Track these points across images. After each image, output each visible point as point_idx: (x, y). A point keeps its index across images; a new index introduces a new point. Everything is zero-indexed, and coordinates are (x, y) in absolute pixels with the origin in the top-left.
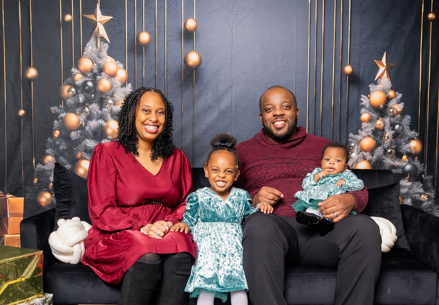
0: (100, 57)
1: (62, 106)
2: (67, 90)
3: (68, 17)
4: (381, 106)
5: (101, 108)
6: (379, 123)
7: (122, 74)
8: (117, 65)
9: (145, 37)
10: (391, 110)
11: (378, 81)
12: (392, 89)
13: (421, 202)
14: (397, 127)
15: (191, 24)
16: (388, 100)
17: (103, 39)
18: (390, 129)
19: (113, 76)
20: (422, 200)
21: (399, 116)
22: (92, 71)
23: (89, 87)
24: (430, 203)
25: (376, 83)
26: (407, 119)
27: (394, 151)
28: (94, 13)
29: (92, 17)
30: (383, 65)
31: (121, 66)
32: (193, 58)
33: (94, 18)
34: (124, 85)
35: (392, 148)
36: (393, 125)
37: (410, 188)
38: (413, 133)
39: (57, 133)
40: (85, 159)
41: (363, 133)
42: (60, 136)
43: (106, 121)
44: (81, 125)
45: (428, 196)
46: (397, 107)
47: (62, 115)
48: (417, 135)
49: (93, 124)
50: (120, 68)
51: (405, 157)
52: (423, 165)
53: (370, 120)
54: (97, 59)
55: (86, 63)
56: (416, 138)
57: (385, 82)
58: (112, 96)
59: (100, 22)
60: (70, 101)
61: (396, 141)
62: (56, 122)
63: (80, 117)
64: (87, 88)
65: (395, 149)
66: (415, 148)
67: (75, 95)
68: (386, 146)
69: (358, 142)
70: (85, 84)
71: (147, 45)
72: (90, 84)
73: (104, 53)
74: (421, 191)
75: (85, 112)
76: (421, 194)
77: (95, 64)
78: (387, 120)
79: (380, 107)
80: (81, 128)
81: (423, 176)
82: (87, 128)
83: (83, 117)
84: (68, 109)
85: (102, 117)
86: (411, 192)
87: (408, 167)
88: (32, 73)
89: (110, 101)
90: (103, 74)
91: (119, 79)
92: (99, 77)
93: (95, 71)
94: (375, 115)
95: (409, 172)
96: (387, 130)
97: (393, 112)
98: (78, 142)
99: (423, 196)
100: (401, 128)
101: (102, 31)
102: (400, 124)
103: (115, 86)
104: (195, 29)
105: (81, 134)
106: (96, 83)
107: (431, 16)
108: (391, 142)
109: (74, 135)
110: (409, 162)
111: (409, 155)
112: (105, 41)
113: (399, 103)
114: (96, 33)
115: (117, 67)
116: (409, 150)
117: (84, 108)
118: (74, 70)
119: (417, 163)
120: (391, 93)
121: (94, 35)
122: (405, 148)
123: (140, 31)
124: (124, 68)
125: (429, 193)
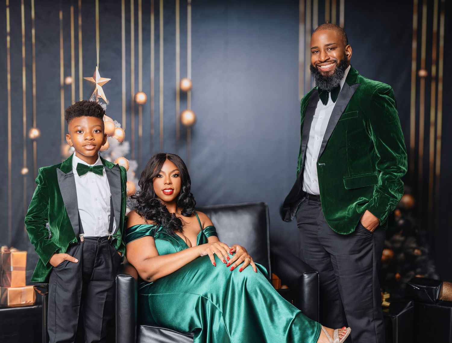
2: (68, 149)
3: (69, 80)
7: (120, 133)
8: (115, 124)
9: (141, 98)
13: (416, 257)
15: (186, 84)
17: (102, 101)
19: (111, 135)
20: (416, 254)
24: (424, 257)
28: (93, 75)
29: (91, 79)
31: (119, 125)
32: (188, 117)
33: (93, 81)
34: (121, 143)
37: (403, 243)
45: (423, 252)
50: (117, 127)
51: (397, 212)
56: (409, 192)
58: (110, 154)
59: (99, 84)
66: (408, 203)
71: (143, 105)
74: (414, 245)
76: (414, 249)
81: (417, 231)
86: (405, 246)
87: (401, 222)
88: (35, 133)
91: (117, 138)
99: (416, 251)
101: (101, 92)
103: (114, 145)
104: (190, 89)
107: (421, 73)
110: (402, 218)
111: (402, 209)
112: (104, 102)
114: (95, 94)
115: (115, 126)
116: (402, 206)
119: (410, 218)
121: (93, 95)
123: (137, 92)
124: (121, 127)
125: (422, 248)
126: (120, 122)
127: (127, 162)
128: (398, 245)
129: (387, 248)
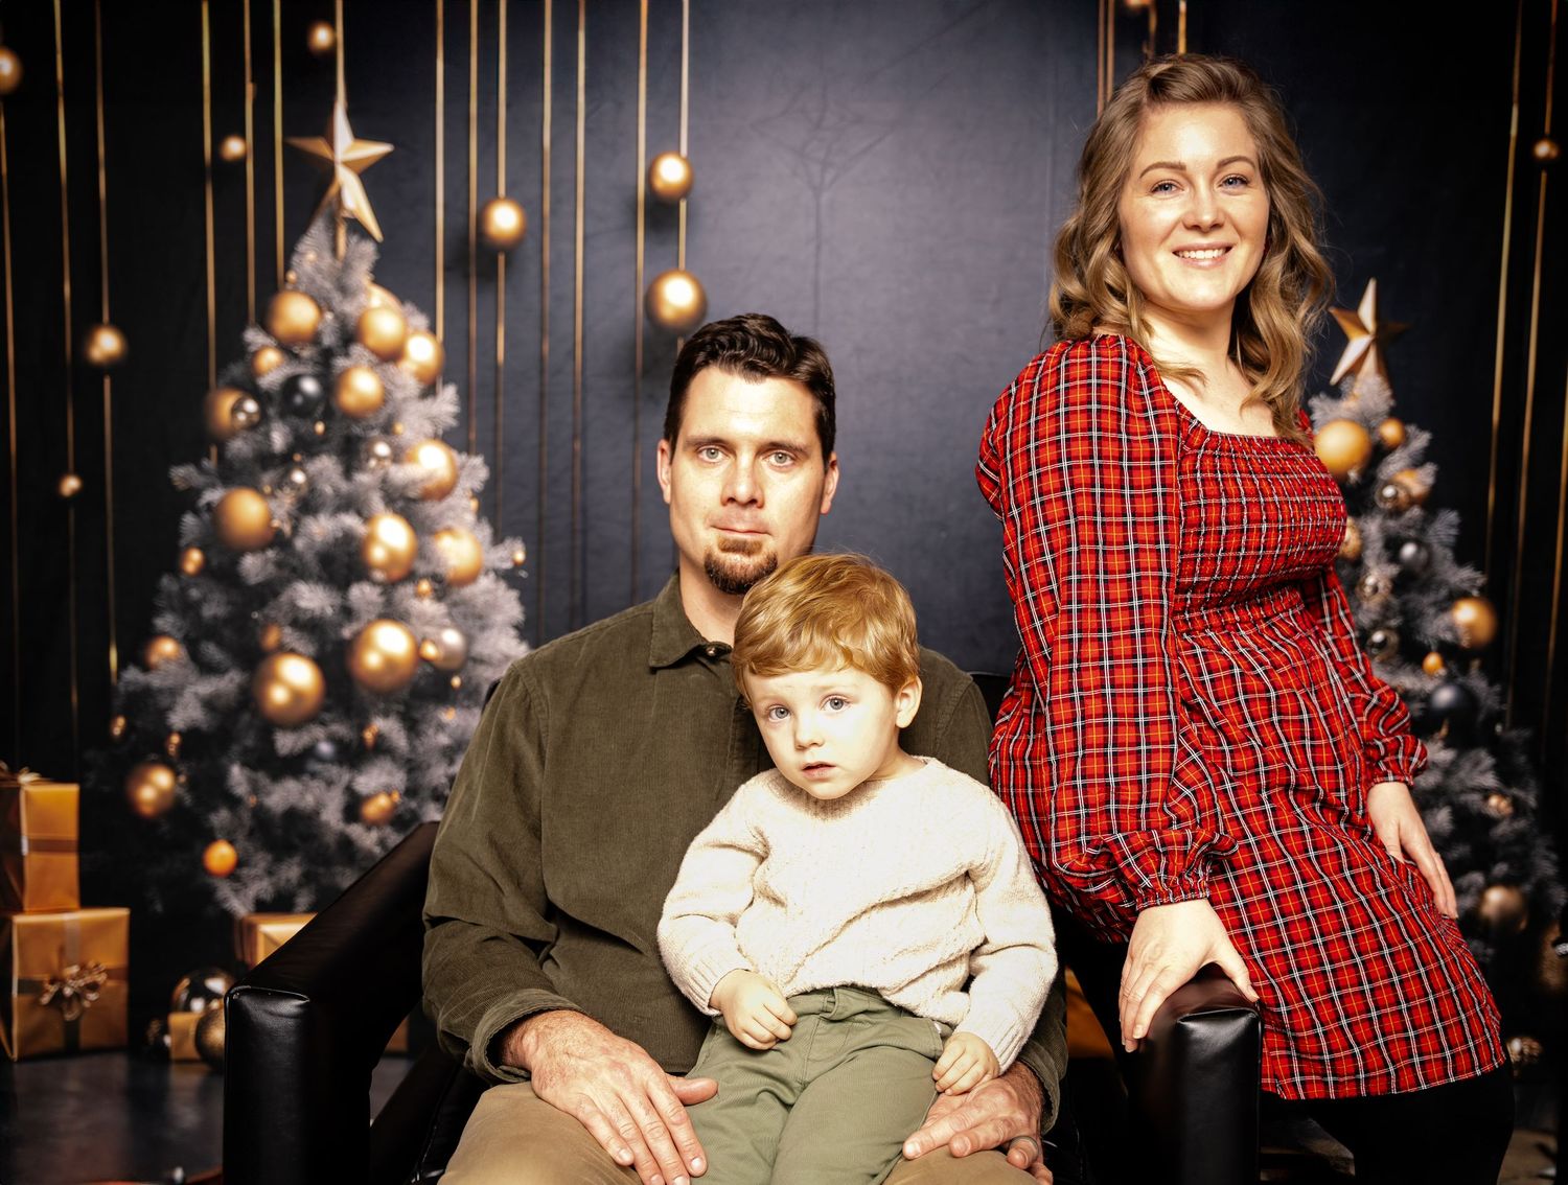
0: (344, 290)
1: (210, 464)
2: (230, 408)
3: (234, 147)
4: (1353, 475)
5: (348, 473)
7: (423, 351)
8: (405, 318)
9: (505, 219)
10: (1389, 492)
11: (1344, 387)
12: (1394, 414)
13: (1490, 822)
14: (1409, 550)
15: (672, 172)
16: (1378, 453)
17: (356, 227)
18: (1384, 558)
19: (391, 356)
20: (1493, 813)
21: (1416, 512)
22: (315, 338)
23: (307, 398)
24: (1521, 824)
25: (1336, 393)
26: (1447, 524)
27: (1394, 639)
28: (326, 132)
29: (317, 146)
30: (1363, 329)
31: (421, 321)
32: (678, 296)
33: (325, 151)
35: (1389, 628)
36: (1392, 545)
37: (1449, 770)
38: (1464, 575)
39: (194, 559)
40: (293, 652)
42: (205, 570)
43: (367, 518)
44: (279, 533)
45: (1516, 804)
46: (1408, 479)
47: (212, 496)
48: (1481, 580)
49: (322, 528)
50: (416, 331)
51: (1433, 660)
52: (1497, 688)
54: (336, 297)
55: (298, 313)
56: (1475, 593)
57: (1369, 388)
58: (388, 429)
59: (348, 164)
60: (239, 447)
61: (1405, 604)
62: (189, 520)
63: (273, 504)
64: (298, 400)
65: (1399, 630)
66: (1470, 628)
67: (259, 424)
68: (1364, 619)
70: (291, 385)
71: (512, 249)
72: (310, 386)
73: (361, 275)
74: (1489, 780)
75: (294, 486)
76: (1486, 793)
77: (329, 316)
78: (1373, 526)
79: (1347, 477)
80: (277, 541)
81: (1499, 728)
82: (300, 544)
83: (286, 501)
84: (234, 475)
85: (351, 504)
86: (1454, 784)
87: (1445, 696)
88: (107, 344)
89: (382, 449)
90: (356, 350)
91: (414, 367)
92: (340, 362)
93: (328, 340)
95: (1449, 712)
96: (1370, 562)
97: (1395, 497)
98: (267, 592)
99: (1494, 801)
100: (1423, 555)
101: (353, 196)
102: (1419, 543)
103: (399, 395)
104: (686, 191)
105: (279, 565)
106: (331, 382)
107: (1543, 149)
108: (1386, 607)
109: (253, 566)
110: (1449, 680)
111: (1449, 651)
112: (365, 234)
113: (1417, 464)
114: (330, 204)
115: (406, 324)
116: (1448, 637)
117: (288, 473)
118: (254, 337)
119: (1478, 683)
120: (1391, 431)
121: (324, 209)
122: (1435, 627)
123: (489, 197)
124: (432, 329)
125: (1515, 791)
126: (428, 309)
127: (452, 461)
128: (1429, 780)
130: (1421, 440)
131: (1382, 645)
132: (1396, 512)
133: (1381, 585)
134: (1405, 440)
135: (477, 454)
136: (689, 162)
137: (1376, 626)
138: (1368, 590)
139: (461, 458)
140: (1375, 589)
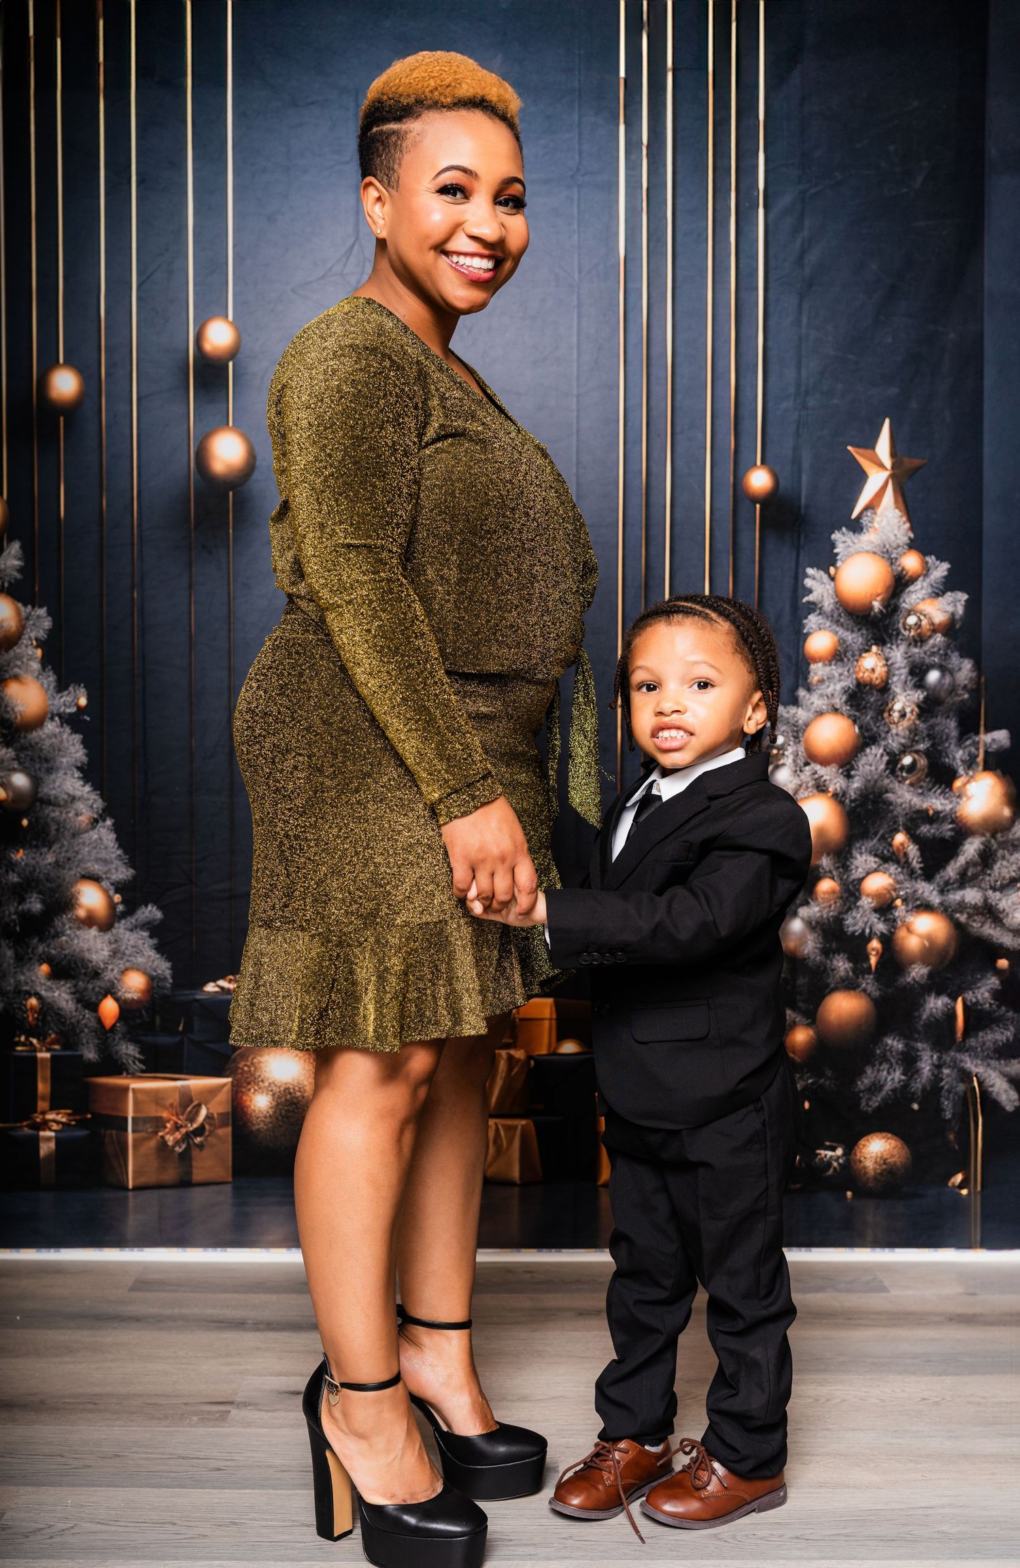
4: (877, 605)
6: (871, 664)
9: (65, 385)
10: (912, 620)
11: (864, 521)
12: (913, 545)
14: (933, 676)
15: (219, 336)
16: (900, 583)
18: (910, 684)
21: (939, 638)
25: (856, 527)
27: (923, 762)
30: (881, 466)
32: (227, 451)
35: (917, 752)
36: (917, 672)
41: (815, 701)
46: (931, 608)
53: (839, 656)
57: (888, 522)
61: (932, 727)
65: (927, 753)
68: (894, 744)
69: (798, 732)
71: (72, 410)
78: (898, 654)
79: (871, 608)
94: (854, 638)
96: (897, 688)
97: (918, 625)
100: (947, 680)
102: (943, 669)
104: (233, 353)
108: (914, 731)
113: (937, 593)
120: (911, 562)
123: (49, 364)
127: (18, 612)
129: (925, 907)
130: (941, 570)
131: (912, 768)
132: (920, 640)
133: (908, 710)
134: (926, 571)
135: (41, 606)
136: (237, 326)
137: (905, 750)
138: (896, 715)
139: (25, 610)
140: (903, 715)
